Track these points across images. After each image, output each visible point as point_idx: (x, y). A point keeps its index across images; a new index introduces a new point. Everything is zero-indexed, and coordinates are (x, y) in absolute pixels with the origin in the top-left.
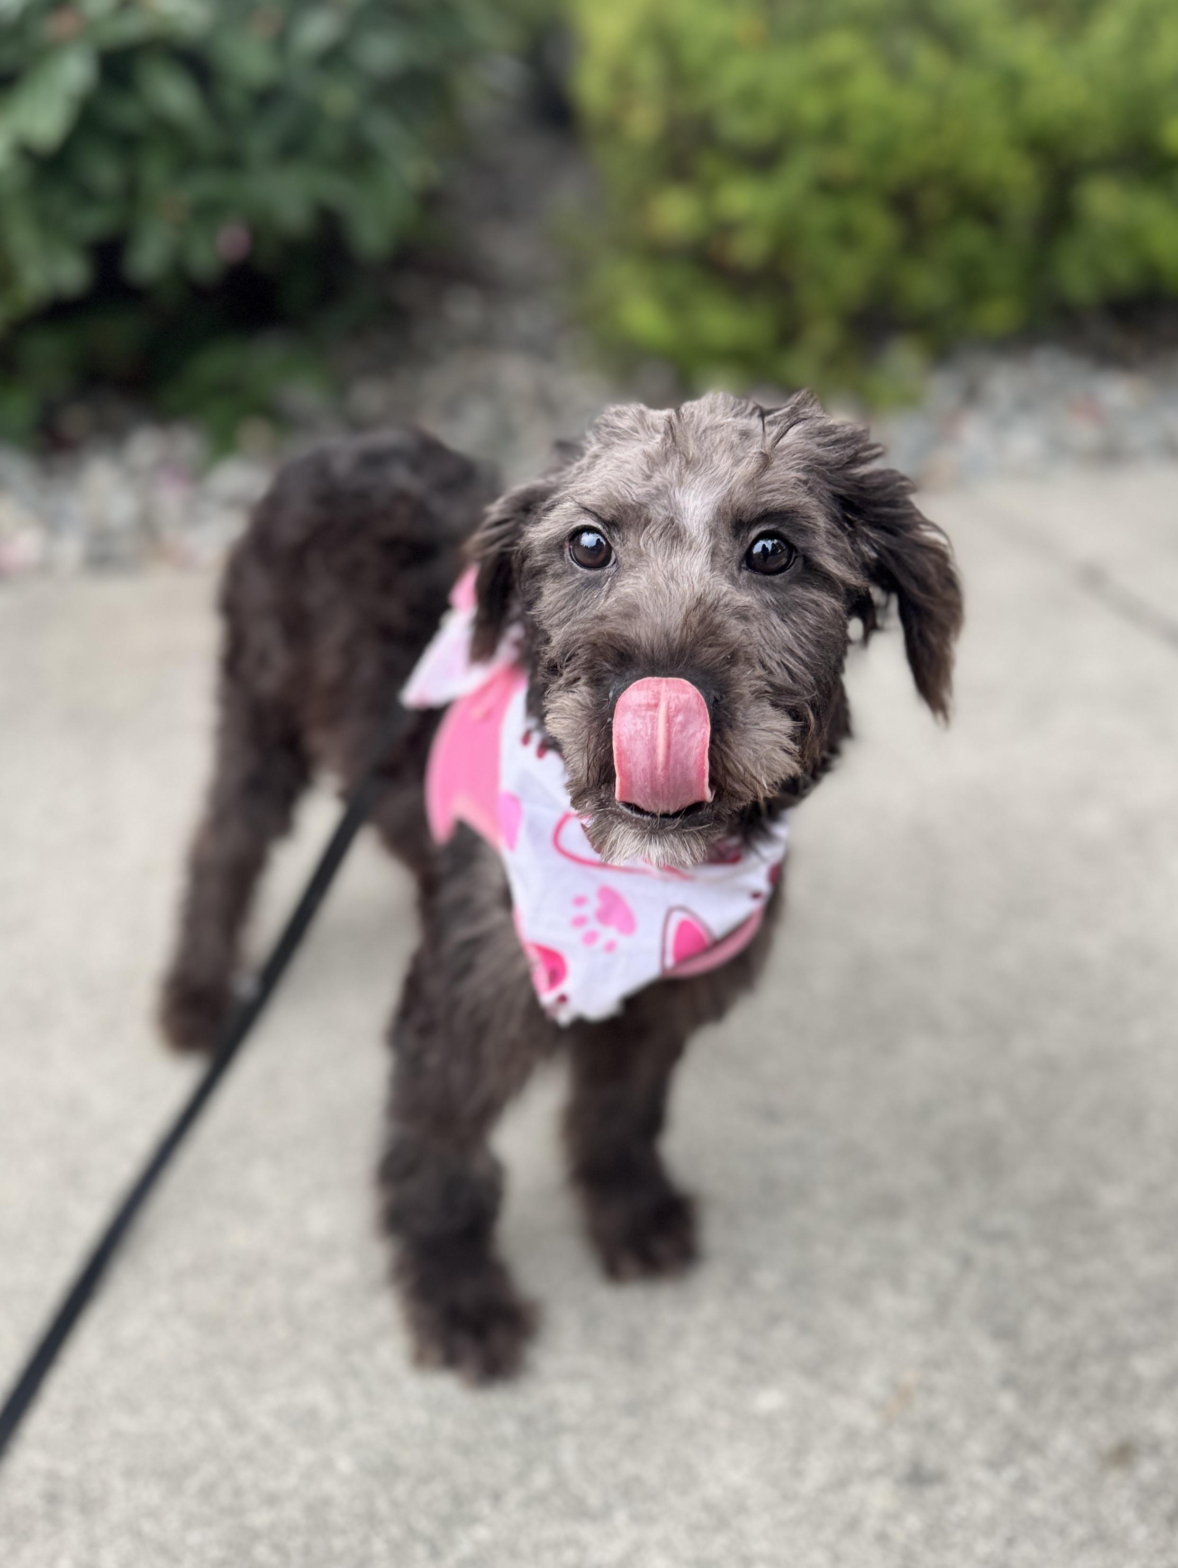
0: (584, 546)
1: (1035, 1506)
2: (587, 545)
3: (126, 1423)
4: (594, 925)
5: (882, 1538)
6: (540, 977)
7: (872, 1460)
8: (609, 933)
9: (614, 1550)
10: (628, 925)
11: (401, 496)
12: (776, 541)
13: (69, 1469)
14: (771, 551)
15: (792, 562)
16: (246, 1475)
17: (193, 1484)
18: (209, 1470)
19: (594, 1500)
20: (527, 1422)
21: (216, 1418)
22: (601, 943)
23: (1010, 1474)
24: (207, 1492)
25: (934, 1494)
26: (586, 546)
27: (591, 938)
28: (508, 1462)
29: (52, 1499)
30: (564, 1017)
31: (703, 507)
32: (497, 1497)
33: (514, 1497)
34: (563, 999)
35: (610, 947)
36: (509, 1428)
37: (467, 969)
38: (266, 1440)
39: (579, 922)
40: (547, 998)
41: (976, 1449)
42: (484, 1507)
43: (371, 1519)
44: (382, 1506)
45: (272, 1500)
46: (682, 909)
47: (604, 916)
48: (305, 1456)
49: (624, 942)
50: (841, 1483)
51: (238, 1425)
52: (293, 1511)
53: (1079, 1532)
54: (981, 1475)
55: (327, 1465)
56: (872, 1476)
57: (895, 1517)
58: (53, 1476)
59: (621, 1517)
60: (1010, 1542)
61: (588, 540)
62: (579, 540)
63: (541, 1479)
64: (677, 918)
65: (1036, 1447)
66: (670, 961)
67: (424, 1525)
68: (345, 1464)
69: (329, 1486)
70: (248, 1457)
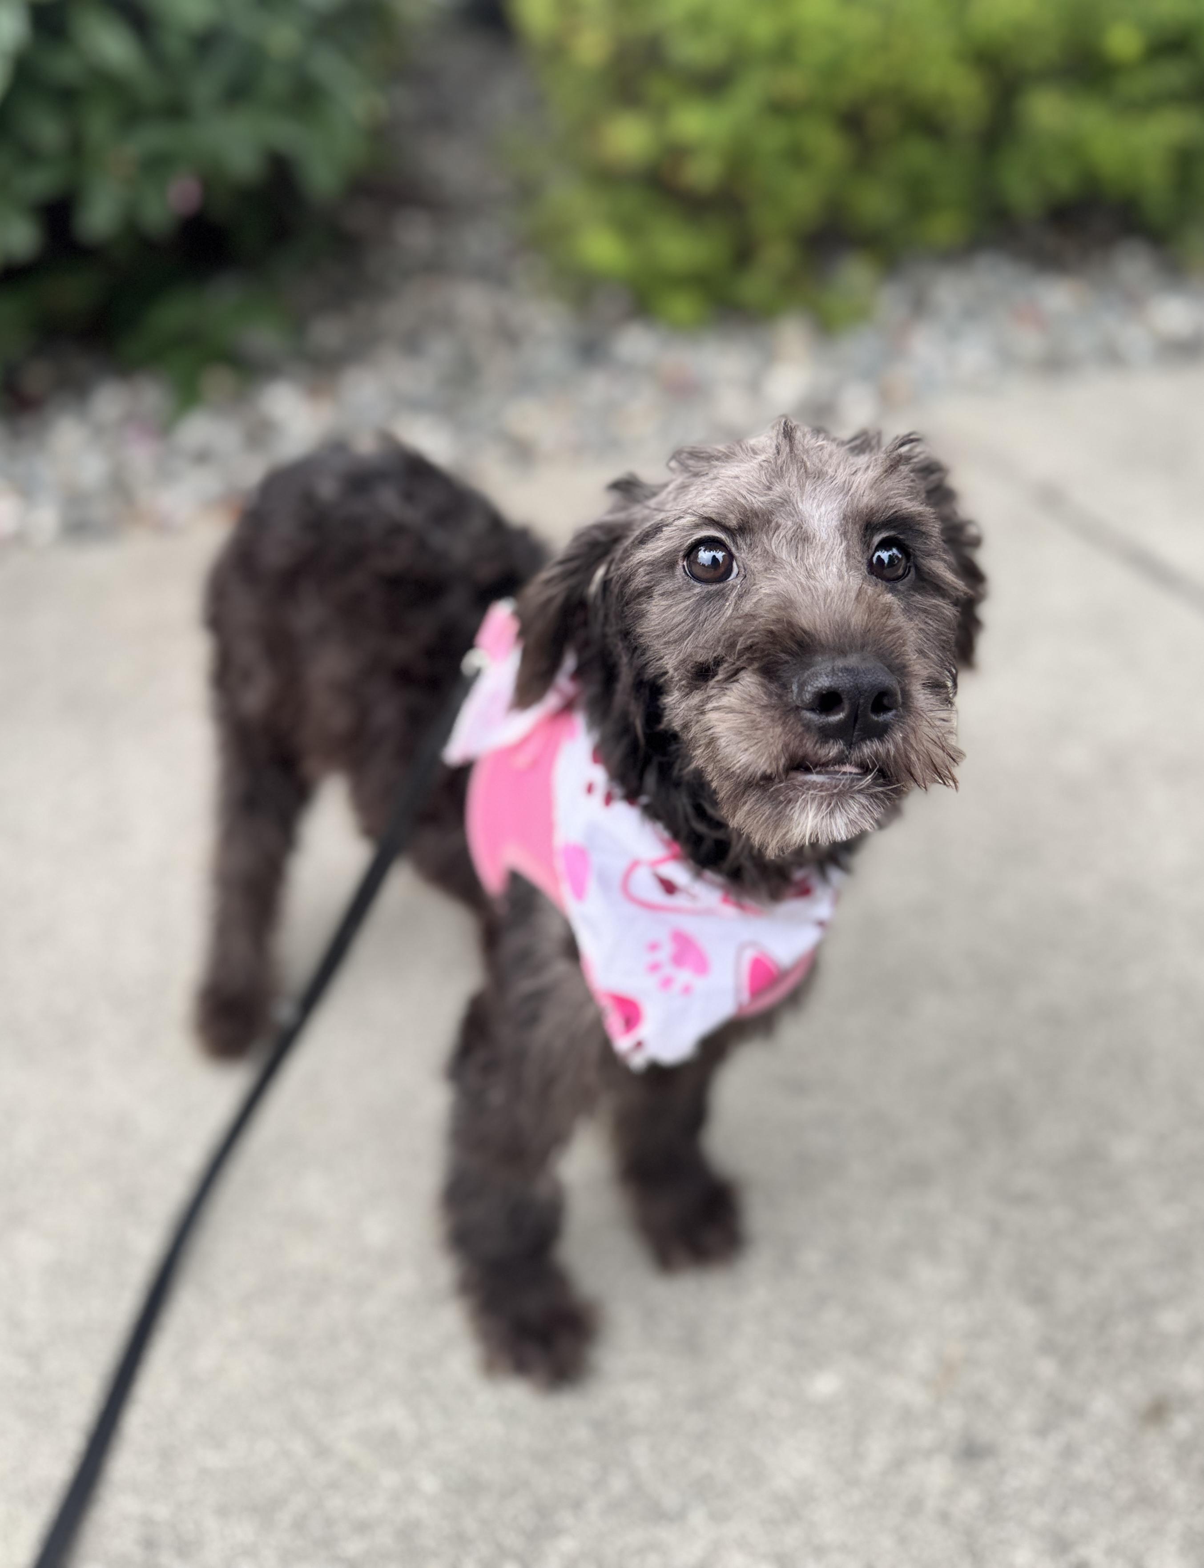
0: (701, 564)
1: (1082, 1471)
2: (705, 563)
3: (213, 1459)
4: (668, 970)
5: (944, 1517)
6: (614, 1022)
7: (927, 1437)
8: (684, 976)
9: (695, 1551)
10: (701, 966)
11: (397, 529)
12: (895, 551)
13: (162, 1512)
14: (888, 563)
15: (906, 573)
16: (335, 1503)
17: (285, 1518)
18: (299, 1502)
19: (671, 1499)
20: (599, 1426)
21: (299, 1447)
22: (677, 987)
23: (1055, 1442)
24: (299, 1525)
25: (988, 1467)
26: (703, 564)
27: (667, 983)
28: (585, 1469)
29: (149, 1544)
30: (638, 1061)
31: (828, 514)
32: (577, 1505)
33: (594, 1505)
34: (639, 1045)
35: (687, 990)
36: (582, 1434)
37: (532, 1020)
38: (351, 1466)
39: (655, 967)
40: (623, 1043)
41: (1023, 1417)
42: (566, 1518)
43: (461, 1540)
44: (470, 1526)
45: (363, 1527)
46: (752, 944)
47: (679, 959)
48: (390, 1479)
49: (700, 984)
50: (898, 1464)
51: (322, 1452)
52: (384, 1538)
53: (1124, 1493)
54: (1028, 1444)
55: (410, 1488)
56: (929, 1454)
57: (951, 1494)
58: (147, 1521)
59: (697, 1517)
60: (1064, 1509)
61: (705, 556)
62: (697, 557)
63: (618, 1484)
64: (749, 955)
65: (1077, 1411)
66: (745, 996)
67: (513, 1541)
68: (429, 1484)
69: (417, 1509)
70: (334, 1485)
